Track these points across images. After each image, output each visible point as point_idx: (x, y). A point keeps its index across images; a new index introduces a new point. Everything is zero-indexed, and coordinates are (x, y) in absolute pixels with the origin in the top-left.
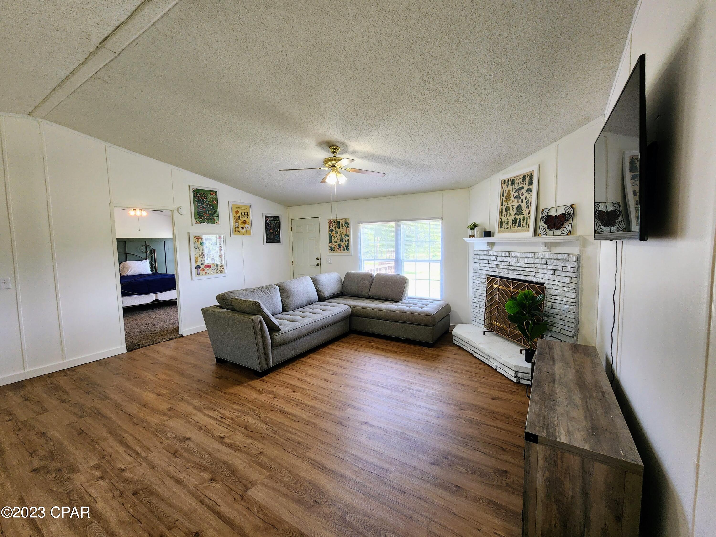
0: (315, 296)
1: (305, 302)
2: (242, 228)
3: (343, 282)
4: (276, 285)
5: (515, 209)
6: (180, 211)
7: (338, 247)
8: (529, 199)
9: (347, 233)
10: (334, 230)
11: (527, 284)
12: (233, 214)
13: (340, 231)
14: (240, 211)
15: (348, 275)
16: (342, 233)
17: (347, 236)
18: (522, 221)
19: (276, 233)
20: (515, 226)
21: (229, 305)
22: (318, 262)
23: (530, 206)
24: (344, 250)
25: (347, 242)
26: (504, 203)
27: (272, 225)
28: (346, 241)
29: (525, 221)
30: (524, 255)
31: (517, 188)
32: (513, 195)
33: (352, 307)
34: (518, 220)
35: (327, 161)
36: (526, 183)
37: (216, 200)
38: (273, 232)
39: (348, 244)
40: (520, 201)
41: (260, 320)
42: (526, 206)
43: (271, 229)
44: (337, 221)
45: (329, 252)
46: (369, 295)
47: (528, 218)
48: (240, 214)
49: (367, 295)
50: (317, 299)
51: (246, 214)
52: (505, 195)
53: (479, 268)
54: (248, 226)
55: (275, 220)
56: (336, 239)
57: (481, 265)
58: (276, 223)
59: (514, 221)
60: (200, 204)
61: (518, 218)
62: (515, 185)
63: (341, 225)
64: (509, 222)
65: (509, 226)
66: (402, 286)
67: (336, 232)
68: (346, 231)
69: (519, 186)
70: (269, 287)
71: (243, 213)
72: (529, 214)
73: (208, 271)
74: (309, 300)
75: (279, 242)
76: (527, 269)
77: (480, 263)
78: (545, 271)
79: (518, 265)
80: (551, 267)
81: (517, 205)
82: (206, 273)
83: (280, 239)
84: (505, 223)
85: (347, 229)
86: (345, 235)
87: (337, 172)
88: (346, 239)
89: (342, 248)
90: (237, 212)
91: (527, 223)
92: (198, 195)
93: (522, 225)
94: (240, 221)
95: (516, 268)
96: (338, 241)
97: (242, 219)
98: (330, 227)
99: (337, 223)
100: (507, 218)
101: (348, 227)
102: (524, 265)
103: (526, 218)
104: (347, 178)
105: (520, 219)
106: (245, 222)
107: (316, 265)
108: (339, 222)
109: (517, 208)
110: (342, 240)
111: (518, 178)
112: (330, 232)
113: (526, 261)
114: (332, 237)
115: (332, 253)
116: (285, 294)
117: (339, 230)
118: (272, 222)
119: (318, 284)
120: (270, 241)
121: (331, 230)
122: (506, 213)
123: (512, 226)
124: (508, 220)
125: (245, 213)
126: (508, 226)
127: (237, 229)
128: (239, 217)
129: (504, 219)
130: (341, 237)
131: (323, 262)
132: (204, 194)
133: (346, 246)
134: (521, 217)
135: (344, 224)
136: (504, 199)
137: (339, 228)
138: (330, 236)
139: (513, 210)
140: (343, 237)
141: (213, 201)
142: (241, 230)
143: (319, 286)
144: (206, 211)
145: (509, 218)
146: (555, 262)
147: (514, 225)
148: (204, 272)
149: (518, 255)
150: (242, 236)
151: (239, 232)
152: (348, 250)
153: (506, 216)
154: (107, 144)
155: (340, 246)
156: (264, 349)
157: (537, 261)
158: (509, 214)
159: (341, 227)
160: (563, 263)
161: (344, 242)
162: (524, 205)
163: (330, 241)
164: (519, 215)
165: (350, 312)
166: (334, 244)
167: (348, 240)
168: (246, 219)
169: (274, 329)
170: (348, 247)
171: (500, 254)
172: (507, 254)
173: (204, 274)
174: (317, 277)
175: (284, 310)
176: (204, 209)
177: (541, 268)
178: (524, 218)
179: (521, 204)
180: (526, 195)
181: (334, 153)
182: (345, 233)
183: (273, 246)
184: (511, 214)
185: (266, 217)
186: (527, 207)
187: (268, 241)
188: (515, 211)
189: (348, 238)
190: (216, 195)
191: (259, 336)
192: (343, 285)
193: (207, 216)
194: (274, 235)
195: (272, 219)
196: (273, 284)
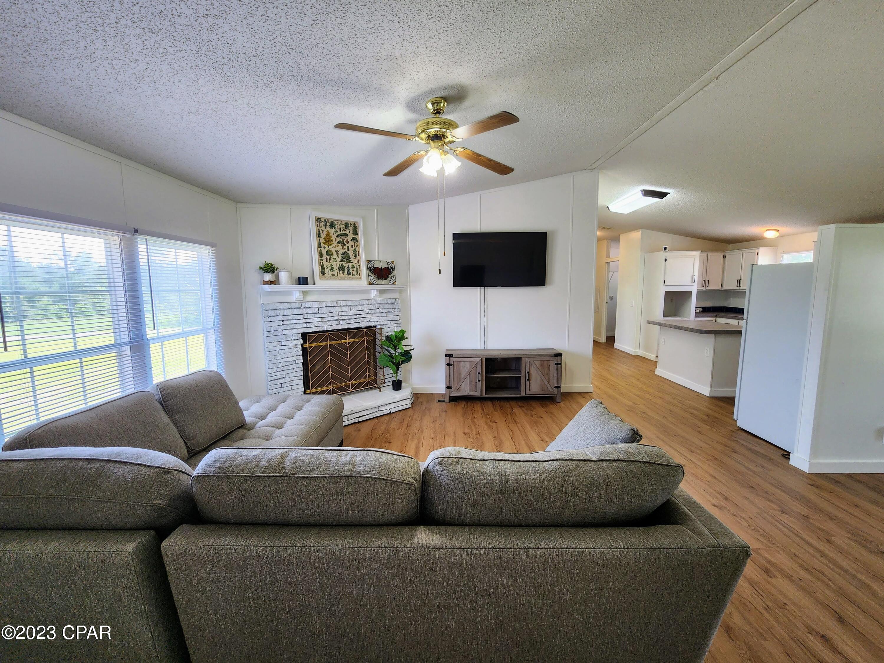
5: (340, 255)
8: (357, 249)
11: (365, 330)
18: (351, 269)
20: (343, 273)
23: (359, 255)
26: (323, 245)
29: (355, 269)
30: (357, 303)
31: (339, 233)
32: (336, 240)
34: (346, 268)
36: (350, 231)
40: (346, 247)
42: (353, 255)
47: (358, 266)
52: (323, 236)
53: (282, 327)
57: (284, 323)
59: (342, 268)
61: (346, 265)
62: (337, 229)
64: (334, 268)
65: (335, 273)
69: (342, 232)
72: (358, 263)
76: (363, 316)
77: (283, 321)
78: (379, 315)
79: (351, 313)
80: (384, 311)
81: (341, 251)
84: (329, 269)
91: (357, 271)
93: (352, 273)
95: (349, 317)
100: (330, 263)
102: (358, 313)
103: (355, 267)
105: (348, 266)
109: (343, 254)
111: (340, 222)
113: (360, 308)
122: (328, 257)
123: (339, 273)
124: (332, 265)
126: (333, 273)
129: (325, 264)
134: (350, 265)
136: (322, 240)
139: (338, 256)
145: (334, 264)
146: (386, 306)
147: (341, 272)
149: (350, 303)
153: (328, 261)
157: (371, 307)
158: (332, 260)
160: (391, 306)
162: (350, 253)
164: (346, 262)
171: (324, 305)
172: (335, 304)
177: (374, 313)
178: (353, 267)
179: (347, 251)
180: (351, 243)
184: (336, 260)
186: (355, 256)
188: (340, 258)
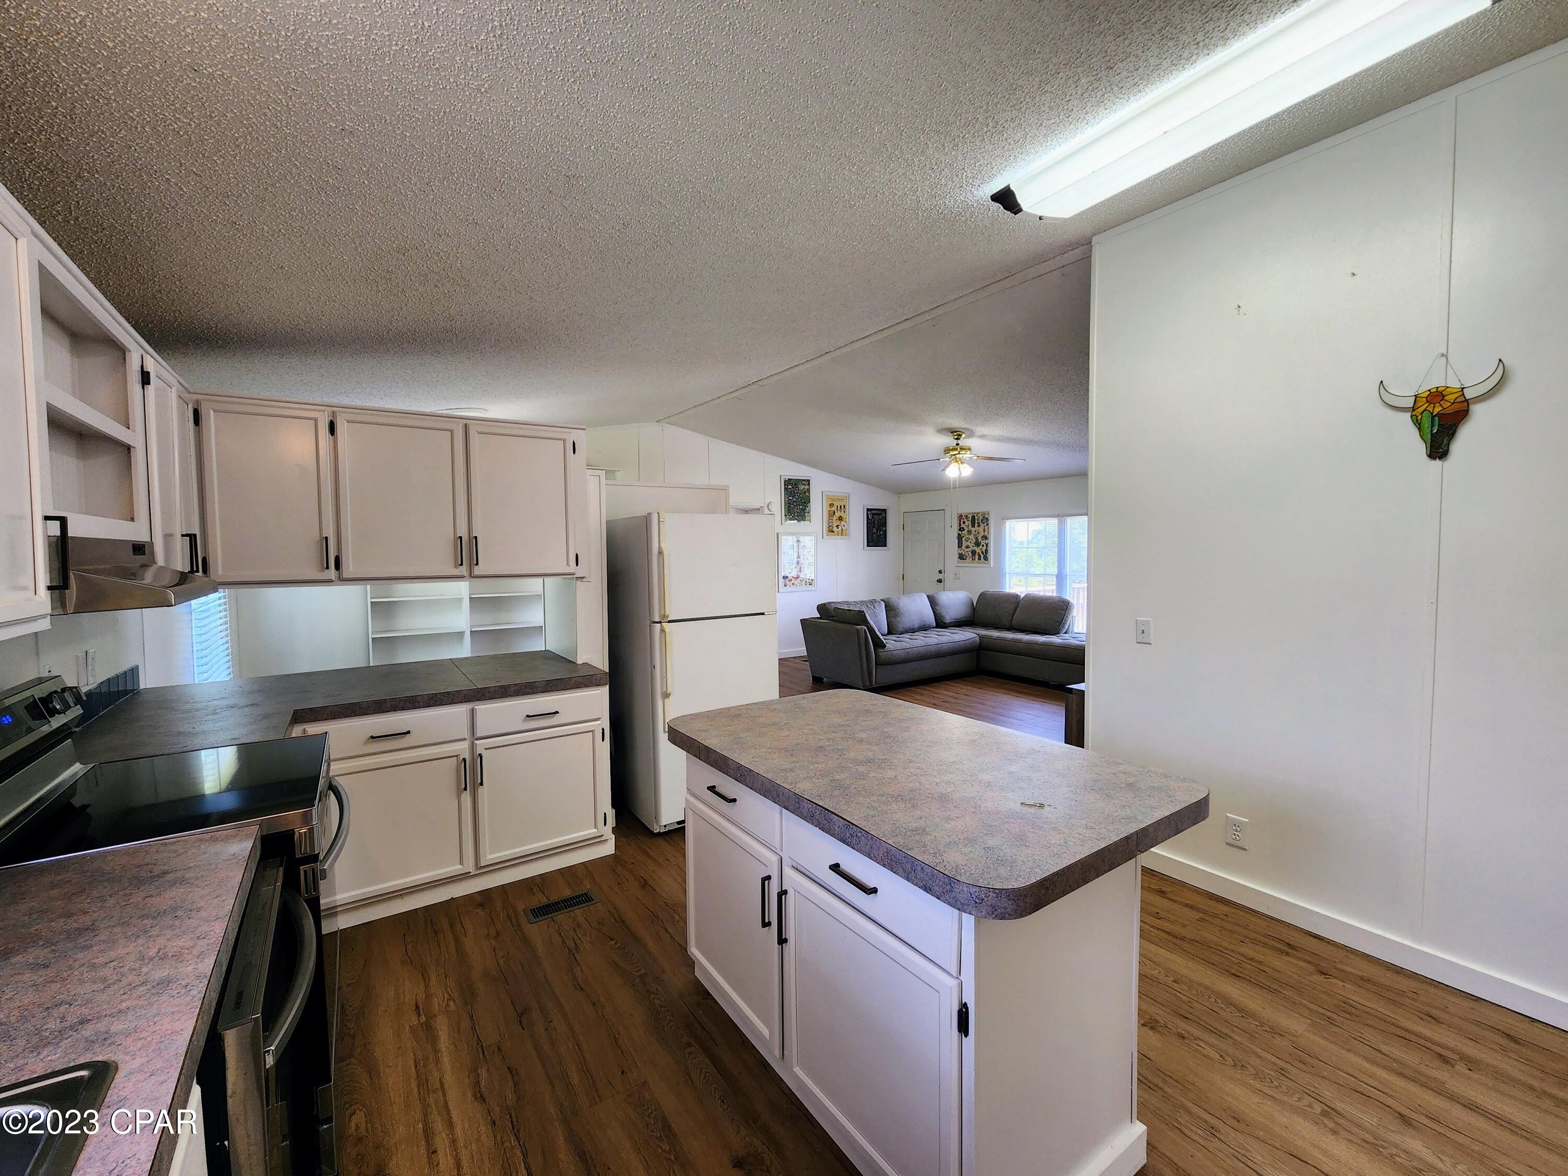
0: (930, 618)
1: (916, 626)
2: (837, 526)
3: (975, 605)
4: (882, 600)
6: (770, 507)
7: (971, 555)
9: (986, 534)
10: (966, 529)
12: (826, 508)
13: (975, 531)
14: (836, 504)
15: (982, 596)
16: (978, 533)
17: (985, 538)
19: (881, 533)
21: (830, 617)
22: (941, 576)
24: (980, 559)
25: (985, 547)
27: (876, 522)
28: (983, 546)
33: (981, 637)
35: (947, 450)
37: (808, 490)
38: (877, 532)
39: (986, 550)
41: (865, 630)
43: (874, 527)
44: (971, 515)
45: (958, 562)
46: (1011, 625)
48: (834, 508)
49: (1008, 624)
50: (934, 624)
51: (843, 507)
54: (845, 524)
55: (880, 514)
56: (968, 543)
58: (881, 519)
60: (791, 498)
63: (976, 522)
66: (1061, 613)
67: (969, 532)
68: (984, 531)
70: (873, 602)
71: (839, 507)
73: (795, 583)
74: (922, 623)
75: (885, 545)
82: (793, 584)
83: (886, 541)
85: (986, 528)
86: (982, 537)
87: (960, 462)
88: (983, 542)
89: (977, 557)
90: (831, 505)
92: (790, 487)
94: (835, 518)
96: (971, 545)
97: (838, 514)
98: (960, 525)
99: (970, 519)
101: (987, 524)
104: (973, 469)
106: (840, 519)
107: (937, 581)
108: (973, 517)
110: (978, 544)
112: (960, 533)
114: (963, 539)
115: (963, 564)
116: (893, 612)
117: (973, 529)
118: (876, 517)
119: (937, 604)
120: (872, 544)
121: (961, 529)
125: (841, 507)
127: (831, 528)
128: (834, 513)
130: (977, 539)
131: (948, 577)
132: (795, 484)
133: (982, 553)
135: (982, 520)
137: (973, 526)
138: (960, 538)
140: (980, 540)
141: (805, 493)
142: (835, 529)
143: (938, 608)
144: (796, 506)
148: (792, 582)
150: (837, 537)
151: (833, 532)
152: (986, 559)
154: (710, 439)
155: (974, 553)
156: (868, 664)
159: (976, 525)
161: (981, 547)
163: (960, 546)
165: (978, 644)
166: (966, 550)
167: (987, 545)
168: (842, 514)
169: (879, 644)
170: (986, 554)
173: (792, 585)
174: (935, 595)
175: (890, 632)
176: (795, 504)
181: (957, 439)
182: (982, 534)
183: (877, 551)
185: (868, 510)
187: (870, 544)
189: (987, 542)
190: (809, 484)
191: (863, 648)
192: (974, 609)
193: (798, 512)
194: (879, 536)
195: (876, 512)
196: (878, 599)
